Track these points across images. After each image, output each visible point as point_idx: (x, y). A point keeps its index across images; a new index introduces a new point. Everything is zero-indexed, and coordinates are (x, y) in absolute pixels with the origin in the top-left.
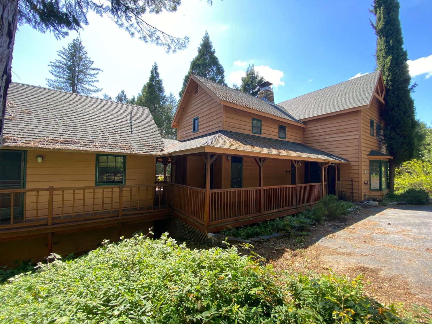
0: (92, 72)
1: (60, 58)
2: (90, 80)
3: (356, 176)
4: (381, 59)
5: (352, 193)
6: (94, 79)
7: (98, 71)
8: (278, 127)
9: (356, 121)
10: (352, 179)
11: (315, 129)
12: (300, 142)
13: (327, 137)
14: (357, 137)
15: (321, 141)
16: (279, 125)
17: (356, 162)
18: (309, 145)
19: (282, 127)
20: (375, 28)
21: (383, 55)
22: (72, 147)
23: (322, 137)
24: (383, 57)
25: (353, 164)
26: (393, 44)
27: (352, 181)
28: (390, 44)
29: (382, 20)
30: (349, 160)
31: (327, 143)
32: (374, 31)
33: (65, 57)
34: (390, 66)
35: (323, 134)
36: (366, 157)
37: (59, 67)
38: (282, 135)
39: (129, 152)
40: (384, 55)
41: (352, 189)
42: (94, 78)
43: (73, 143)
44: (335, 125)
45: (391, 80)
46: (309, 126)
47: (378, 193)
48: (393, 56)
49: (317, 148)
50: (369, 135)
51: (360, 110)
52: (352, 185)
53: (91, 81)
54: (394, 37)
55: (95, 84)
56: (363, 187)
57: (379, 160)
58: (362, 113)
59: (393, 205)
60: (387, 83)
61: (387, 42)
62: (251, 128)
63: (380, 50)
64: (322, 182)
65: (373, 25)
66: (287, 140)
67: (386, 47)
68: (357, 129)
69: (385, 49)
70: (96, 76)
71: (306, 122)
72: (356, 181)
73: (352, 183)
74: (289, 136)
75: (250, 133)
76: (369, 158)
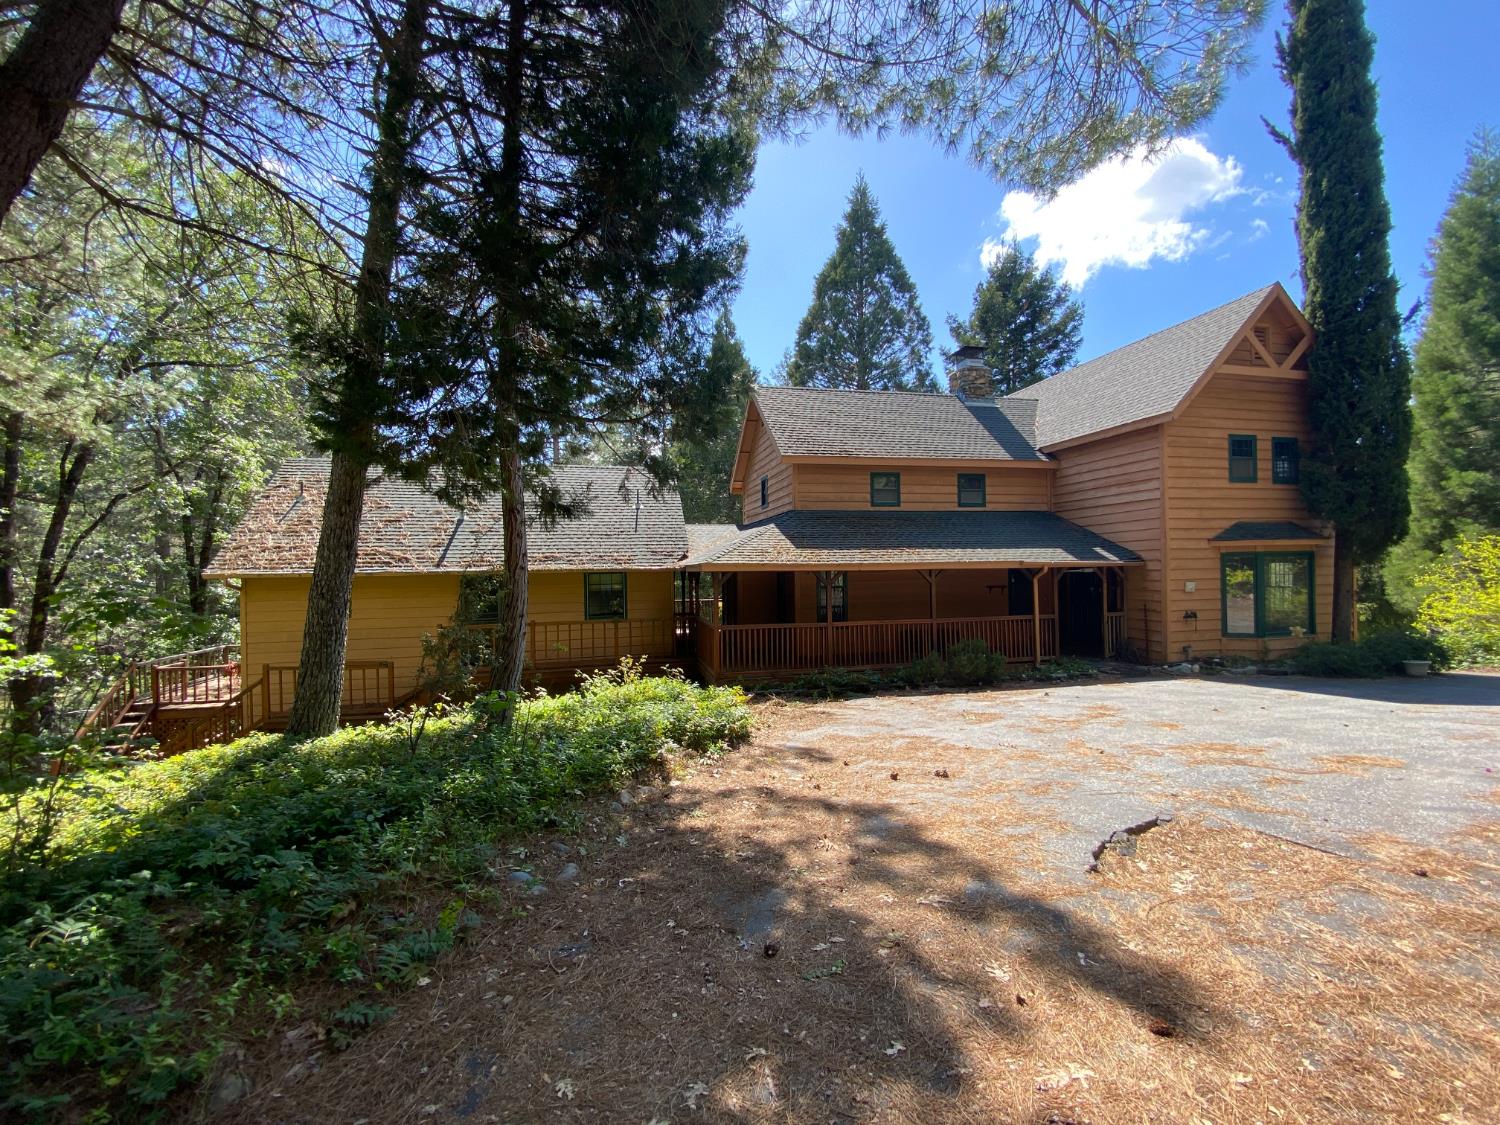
3: (1156, 597)
4: (1303, 234)
5: (1148, 641)
8: (954, 482)
9: (1155, 454)
10: (1146, 606)
11: (1081, 473)
12: (1044, 508)
13: (1102, 493)
14: (1157, 494)
15: (1087, 504)
16: (960, 478)
17: (1156, 562)
18: (1064, 515)
19: (972, 479)
21: (1305, 223)
22: (553, 566)
23: (1091, 494)
24: (1305, 230)
25: (1151, 566)
26: (1330, 188)
27: (1146, 610)
28: (1322, 192)
30: (1143, 555)
31: (1100, 511)
34: (1318, 262)
35: (1092, 485)
36: (1204, 545)
38: (972, 496)
39: (626, 566)
40: (1308, 225)
41: (1147, 631)
43: (555, 559)
44: (1115, 462)
45: (1321, 305)
46: (1064, 464)
47: (1250, 645)
48: (1327, 230)
49: (1082, 523)
50: (1225, 483)
51: (1162, 425)
52: (1146, 621)
54: (1334, 166)
56: (1172, 627)
57: (1254, 550)
58: (1170, 430)
59: (1245, 673)
61: (1313, 184)
62: (868, 496)
64: (1031, 611)
65: (1274, 133)
66: (989, 507)
68: (1152, 474)
71: (1054, 453)
72: (1155, 611)
73: (1146, 616)
74: (999, 498)
75: (869, 507)
76: (1219, 548)
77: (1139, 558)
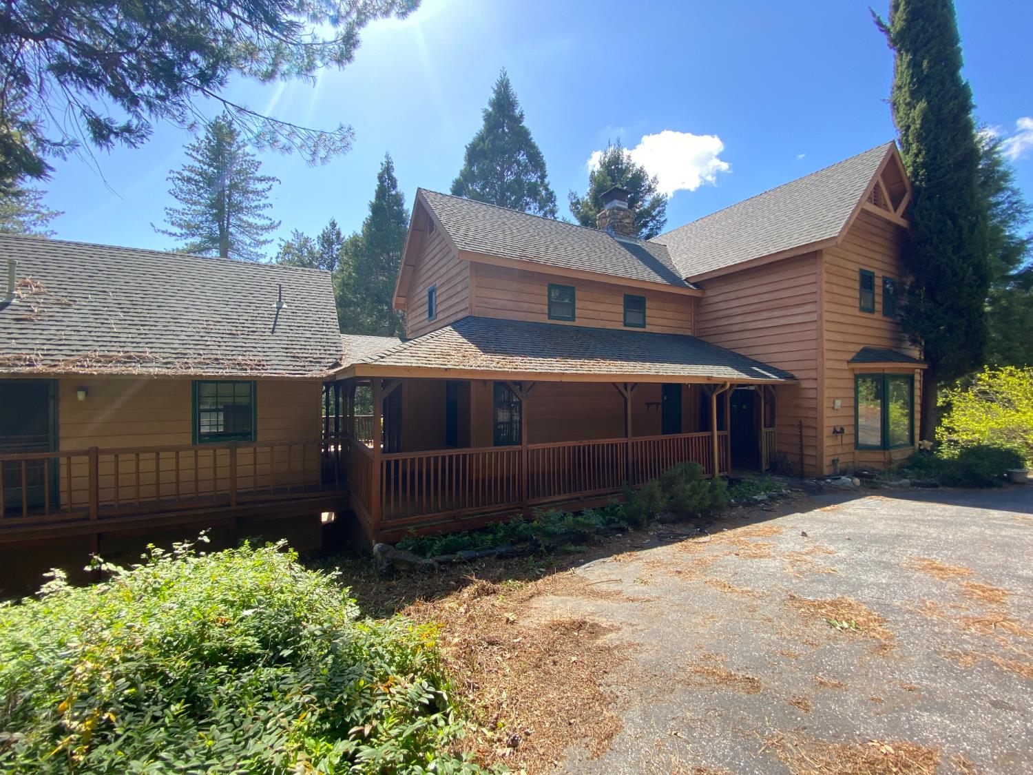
0: (260, 186)
1: (190, 162)
2: (253, 204)
3: (811, 414)
4: (902, 108)
5: (802, 455)
6: (263, 201)
7: (271, 182)
8: (621, 300)
9: (812, 279)
10: (801, 422)
11: (722, 300)
12: (689, 333)
13: (748, 318)
14: (814, 317)
15: (735, 328)
16: (626, 296)
17: (811, 381)
18: (708, 339)
19: (635, 300)
20: (887, 31)
21: (905, 99)
22: (137, 370)
23: (737, 319)
24: (906, 104)
25: (804, 384)
26: (930, 68)
27: (801, 426)
28: (923, 71)
29: (902, 8)
30: (796, 374)
31: (747, 335)
32: (884, 39)
33: (200, 158)
34: (921, 129)
35: (739, 311)
36: (845, 366)
37: (189, 180)
38: (634, 317)
39: (255, 373)
40: (908, 100)
41: (801, 446)
42: (263, 199)
43: (142, 360)
44: (764, 289)
45: (924, 165)
46: (709, 293)
47: (878, 456)
48: (929, 103)
49: (727, 346)
50: (856, 312)
51: (821, 251)
52: (801, 436)
53: (256, 207)
54: (933, 51)
55: (265, 212)
56: (827, 442)
57: (882, 372)
58: (826, 258)
59: (901, 486)
60: (915, 173)
61: (915, 65)
62: (546, 308)
63: (900, 88)
64: (711, 429)
65: (879, 23)
66: (648, 329)
67: (912, 78)
68: (814, 297)
69: (910, 83)
70: (268, 194)
71: (703, 283)
72: (809, 427)
73: (801, 432)
74: (658, 320)
75: (545, 320)
76: (853, 369)
77: (792, 377)
